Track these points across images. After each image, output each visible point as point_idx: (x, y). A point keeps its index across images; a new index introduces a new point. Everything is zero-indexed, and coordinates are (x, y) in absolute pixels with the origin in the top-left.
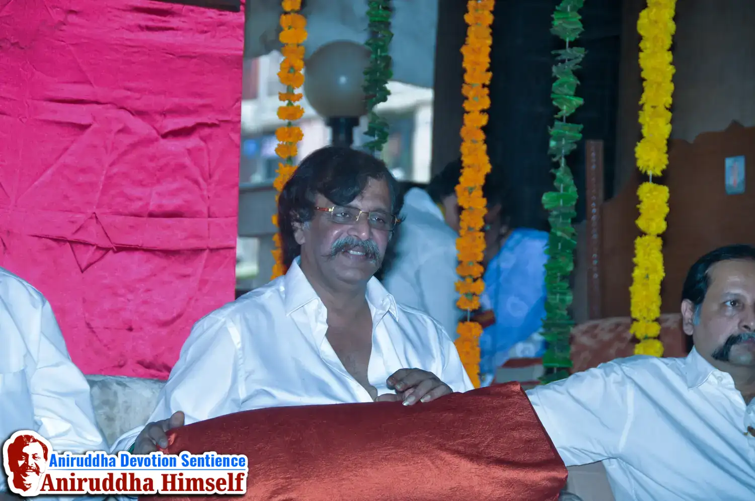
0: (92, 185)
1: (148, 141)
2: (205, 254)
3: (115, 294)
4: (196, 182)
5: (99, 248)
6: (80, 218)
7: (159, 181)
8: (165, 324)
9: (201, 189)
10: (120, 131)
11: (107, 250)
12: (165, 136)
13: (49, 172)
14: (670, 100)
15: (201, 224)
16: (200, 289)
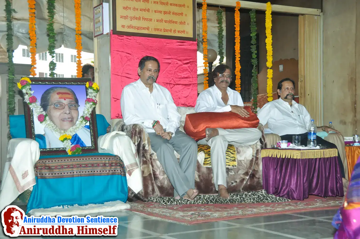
0: (172, 73)
1: (181, 65)
2: (192, 85)
3: (177, 92)
4: (190, 72)
5: (174, 84)
6: (170, 79)
7: (183, 72)
8: (186, 97)
9: (190, 73)
10: (176, 64)
11: (175, 85)
12: (184, 64)
13: (165, 71)
14: (272, 54)
15: (191, 79)
16: (191, 91)
